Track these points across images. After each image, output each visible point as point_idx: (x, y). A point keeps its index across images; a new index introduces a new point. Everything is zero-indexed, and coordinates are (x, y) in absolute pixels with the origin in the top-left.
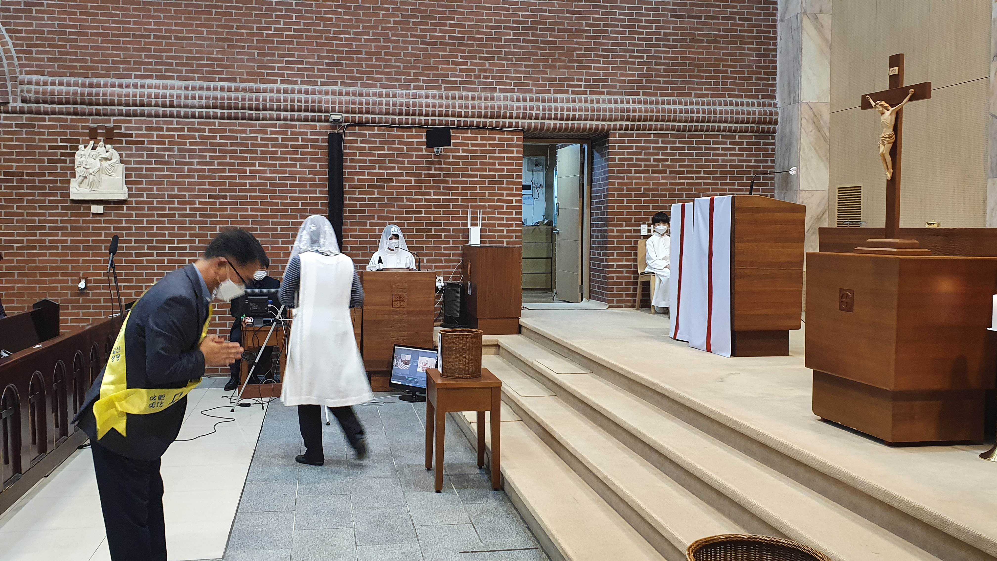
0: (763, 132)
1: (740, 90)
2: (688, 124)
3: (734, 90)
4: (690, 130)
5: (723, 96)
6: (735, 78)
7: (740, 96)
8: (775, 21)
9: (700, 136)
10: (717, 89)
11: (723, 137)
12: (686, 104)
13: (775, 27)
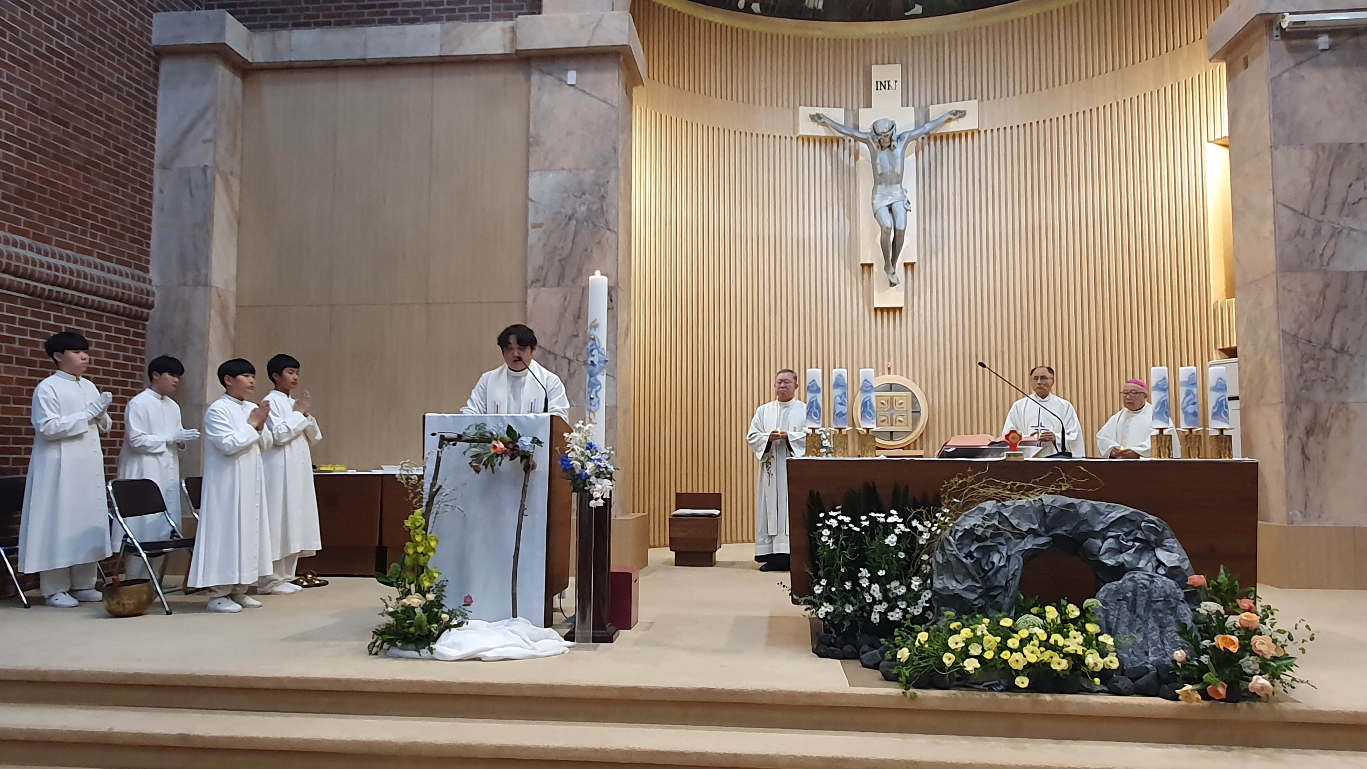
0: (135, 317)
1: (111, 250)
2: (48, 287)
3: (105, 248)
4: (49, 298)
5: (90, 253)
6: (106, 231)
7: (110, 259)
8: (152, 164)
9: (59, 309)
10: (83, 241)
11: (89, 315)
12: (46, 254)
13: (151, 172)
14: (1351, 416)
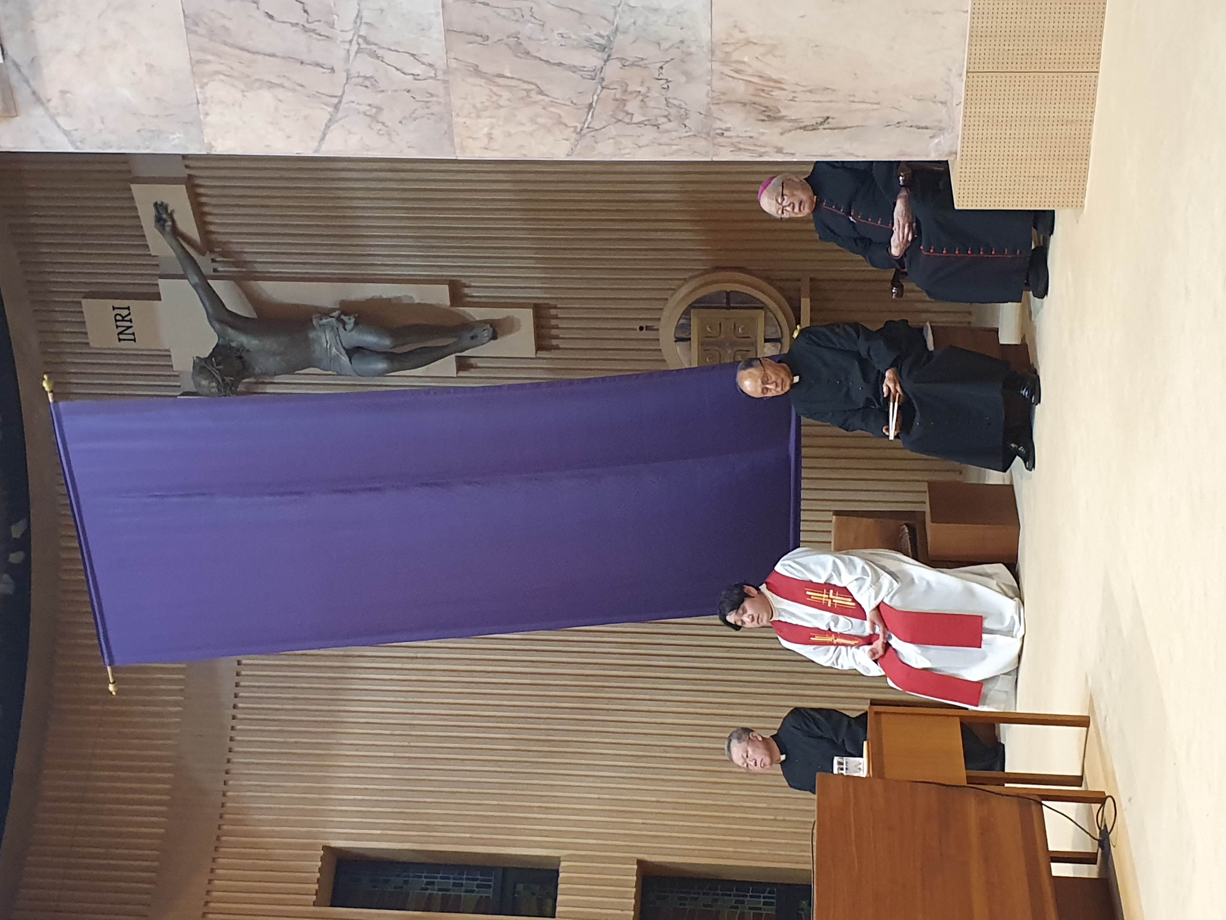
14: (738, 36)
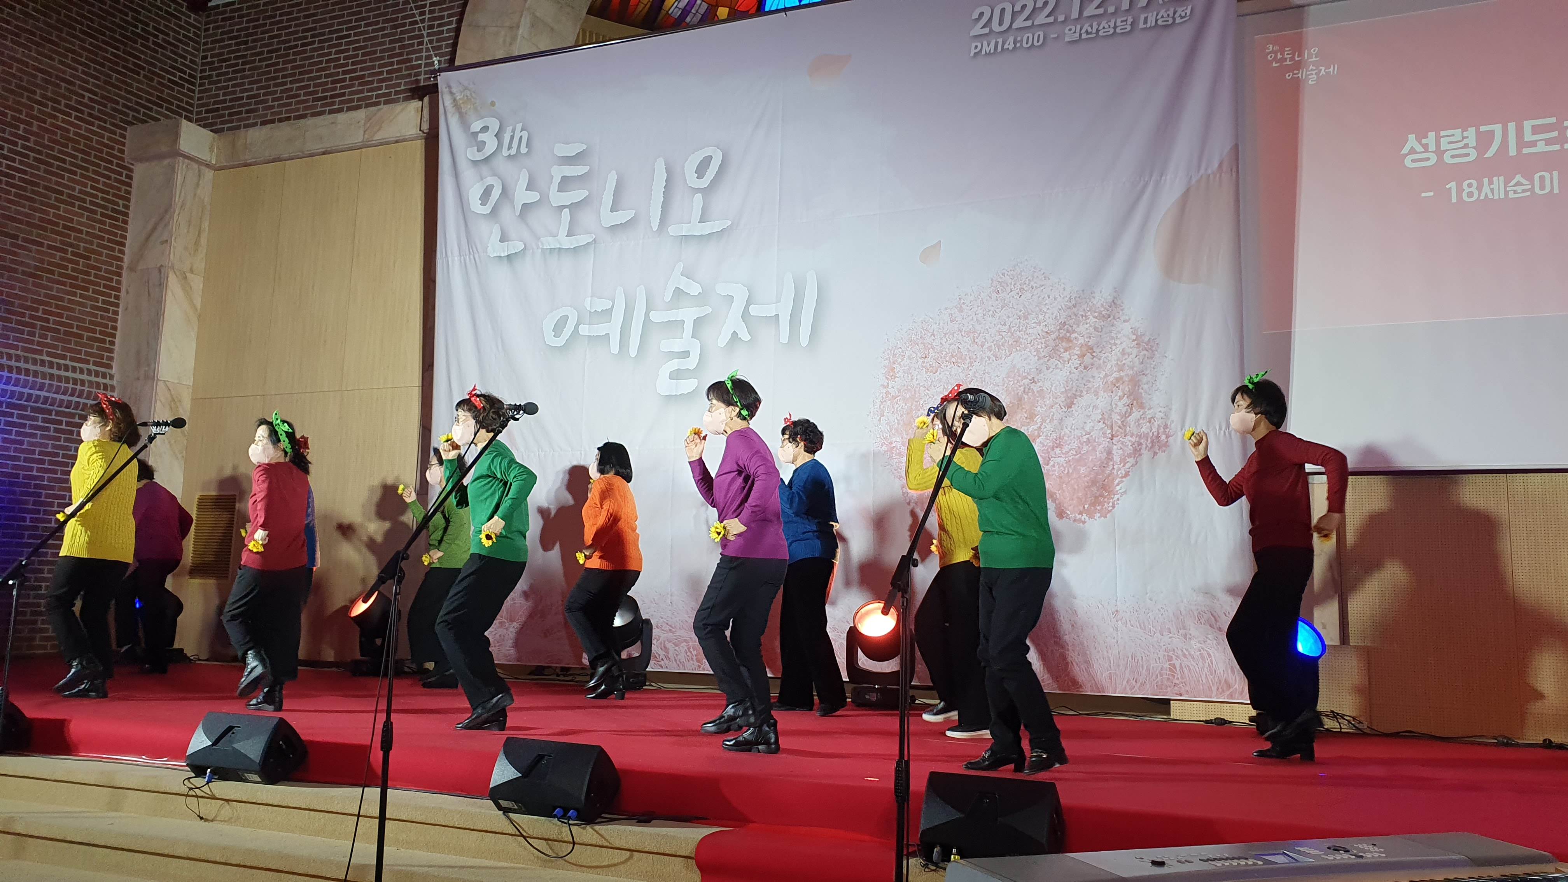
1: (64, 349)
3: (56, 347)
5: (39, 352)
6: (58, 331)
7: (64, 358)
8: (121, 267)
10: (31, 342)
11: (34, 409)
13: (119, 275)
